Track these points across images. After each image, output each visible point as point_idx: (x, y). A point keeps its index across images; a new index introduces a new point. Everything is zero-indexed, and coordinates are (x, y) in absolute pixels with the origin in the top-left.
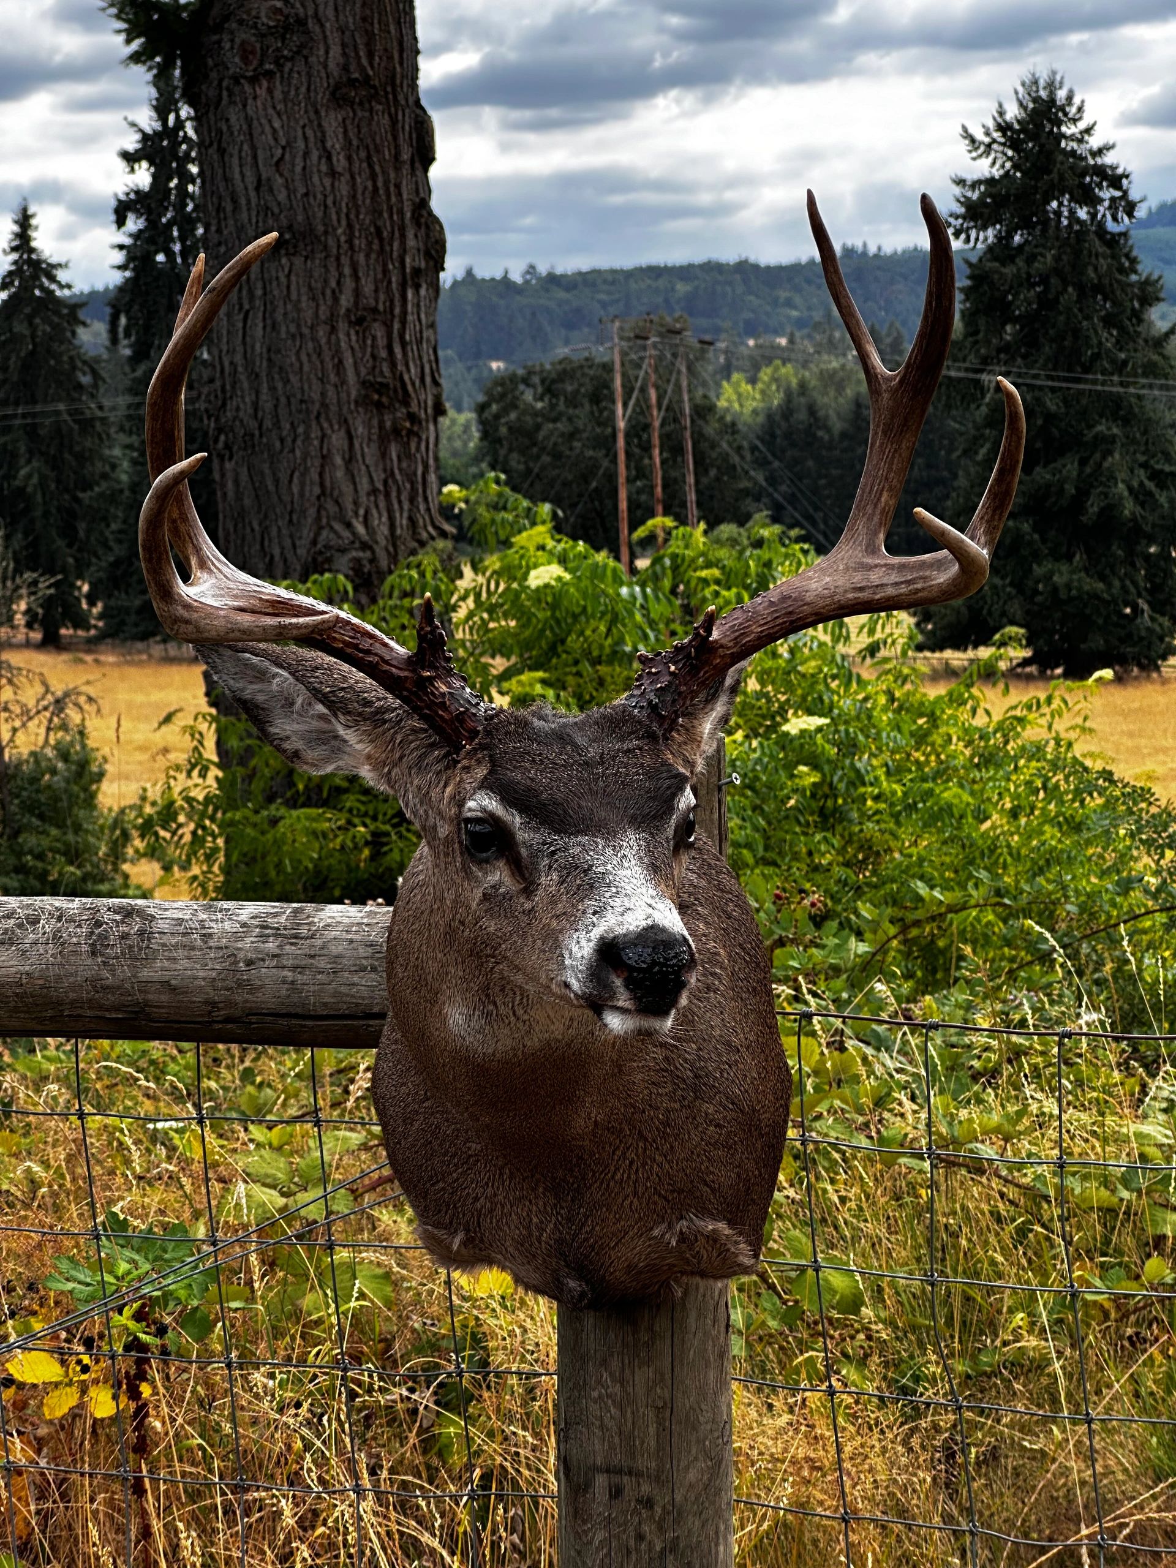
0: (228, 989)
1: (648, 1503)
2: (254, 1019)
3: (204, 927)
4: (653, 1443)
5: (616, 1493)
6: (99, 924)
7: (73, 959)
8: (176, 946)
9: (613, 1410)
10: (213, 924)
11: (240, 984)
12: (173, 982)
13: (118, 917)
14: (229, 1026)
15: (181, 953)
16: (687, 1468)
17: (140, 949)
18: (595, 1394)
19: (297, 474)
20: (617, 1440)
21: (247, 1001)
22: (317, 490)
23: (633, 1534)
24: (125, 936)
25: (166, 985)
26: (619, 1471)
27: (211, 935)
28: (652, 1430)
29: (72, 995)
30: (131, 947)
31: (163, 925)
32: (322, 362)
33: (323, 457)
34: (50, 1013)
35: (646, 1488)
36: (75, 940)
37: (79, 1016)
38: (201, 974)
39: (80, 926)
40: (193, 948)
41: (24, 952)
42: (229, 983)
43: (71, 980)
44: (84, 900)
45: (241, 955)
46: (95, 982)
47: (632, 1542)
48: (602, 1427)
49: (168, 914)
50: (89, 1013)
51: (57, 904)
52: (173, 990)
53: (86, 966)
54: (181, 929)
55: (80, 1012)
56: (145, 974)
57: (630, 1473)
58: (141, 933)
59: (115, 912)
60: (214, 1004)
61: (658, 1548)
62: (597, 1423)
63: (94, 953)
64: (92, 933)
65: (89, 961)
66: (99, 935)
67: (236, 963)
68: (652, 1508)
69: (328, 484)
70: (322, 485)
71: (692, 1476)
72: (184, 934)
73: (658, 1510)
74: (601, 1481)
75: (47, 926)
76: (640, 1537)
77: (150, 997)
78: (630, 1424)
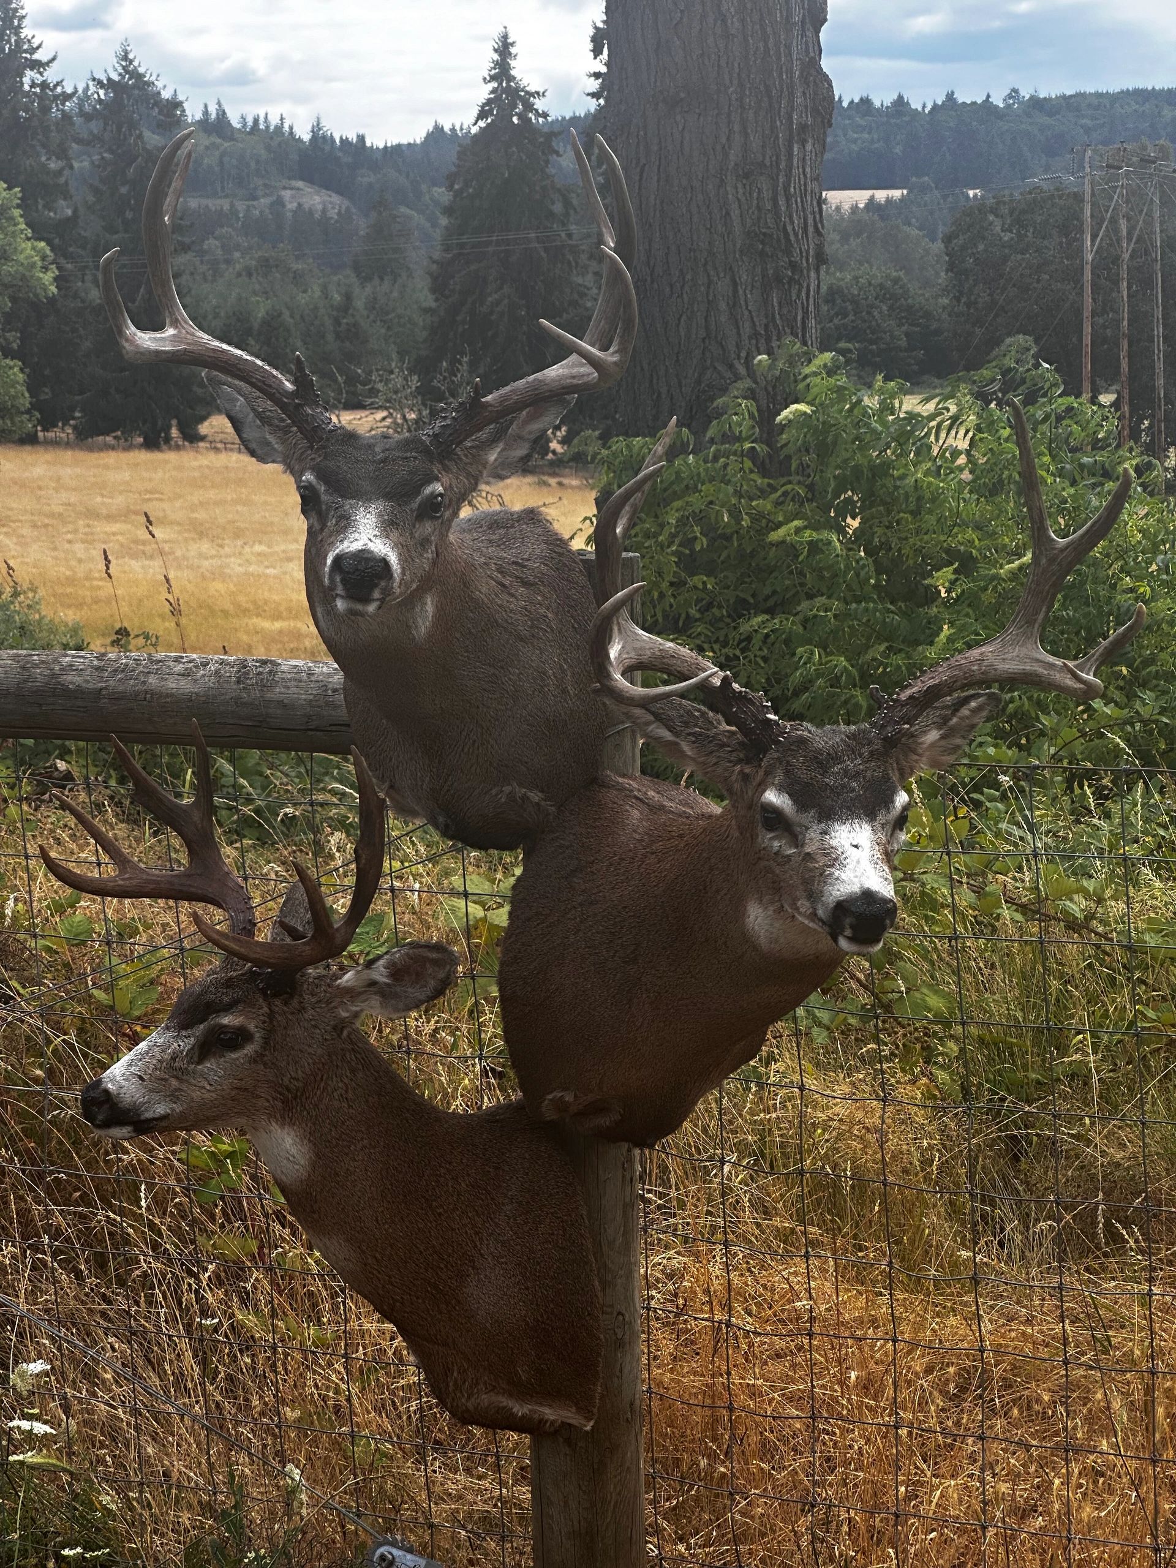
0: (320, 707)
7: (225, 685)
8: (290, 680)
11: (327, 703)
12: (285, 701)
15: (294, 685)
17: (269, 682)
19: (684, 317)
22: (702, 333)
24: (260, 673)
25: (281, 704)
29: (222, 708)
30: (262, 680)
31: (285, 669)
32: (710, 213)
33: (709, 302)
36: (228, 674)
38: (304, 697)
40: (300, 681)
41: (196, 681)
42: (321, 703)
43: (222, 697)
46: (237, 700)
52: (285, 707)
53: (233, 689)
56: (268, 695)
58: (270, 672)
60: (309, 717)
63: (238, 682)
65: (235, 686)
66: (244, 673)
67: (326, 690)
69: (713, 327)
70: (707, 328)
72: (296, 673)
77: (270, 711)
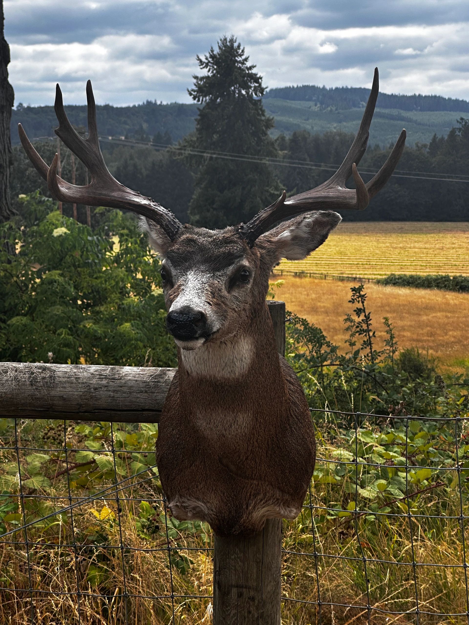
0: (87, 399)
1: (253, 599)
2: (96, 411)
3: (76, 375)
4: (255, 576)
5: (240, 595)
6: (33, 373)
7: (23, 387)
8: (65, 382)
9: (240, 563)
10: (79, 374)
11: (92, 397)
12: (64, 396)
13: (40, 371)
14: (86, 414)
15: (67, 385)
16: (267, 585)
17: (51, 383)
18: (233, 557)
20: (241, 575)
21: (94, 404)
23: (246, 611)
24: (44, 378)
25: (62, 398)
26: (242, 587)
27: (79, 378)
28: (255, 571)
29: (22, 401)
30: (47, 382)
31: (59, 374)
34: (13, 408)
35: (252, 593)
36: (23, 379)
37: (25, 410)
38: (76, 393)
39: (25, 374)
40: (72, 383)
41: (3, 384)
42: (87, 397)
43: (23, 395)
44: (25, 364)
45: (92, 386)
46: (32, 396)
47: (246, 614)
48: (235, 570)
49: (61, 369)
50: (29, 408)
51: (14, 365)
52: (64, 399)
53: (29, 390)
54: (67, 375)
55: (26, 408)
56: (53, 393)
57: (246, 588)
58: (51, 377)
59: (39, 369)
60: (81, 405)
61: (256, 616)
62: (233, 568)
63: (32, 385)
64: (30, 377)
65: (30, 388)
66: (33, 377)
67: (90, 389)
68: (254, 601)
71: (269, 588)
72: (68, 378)
73: (256, 602)
74: (234, 591)
75: (11, 374)
76: (249, 612)
77: (55, 402)
78: (246, 568)
